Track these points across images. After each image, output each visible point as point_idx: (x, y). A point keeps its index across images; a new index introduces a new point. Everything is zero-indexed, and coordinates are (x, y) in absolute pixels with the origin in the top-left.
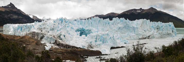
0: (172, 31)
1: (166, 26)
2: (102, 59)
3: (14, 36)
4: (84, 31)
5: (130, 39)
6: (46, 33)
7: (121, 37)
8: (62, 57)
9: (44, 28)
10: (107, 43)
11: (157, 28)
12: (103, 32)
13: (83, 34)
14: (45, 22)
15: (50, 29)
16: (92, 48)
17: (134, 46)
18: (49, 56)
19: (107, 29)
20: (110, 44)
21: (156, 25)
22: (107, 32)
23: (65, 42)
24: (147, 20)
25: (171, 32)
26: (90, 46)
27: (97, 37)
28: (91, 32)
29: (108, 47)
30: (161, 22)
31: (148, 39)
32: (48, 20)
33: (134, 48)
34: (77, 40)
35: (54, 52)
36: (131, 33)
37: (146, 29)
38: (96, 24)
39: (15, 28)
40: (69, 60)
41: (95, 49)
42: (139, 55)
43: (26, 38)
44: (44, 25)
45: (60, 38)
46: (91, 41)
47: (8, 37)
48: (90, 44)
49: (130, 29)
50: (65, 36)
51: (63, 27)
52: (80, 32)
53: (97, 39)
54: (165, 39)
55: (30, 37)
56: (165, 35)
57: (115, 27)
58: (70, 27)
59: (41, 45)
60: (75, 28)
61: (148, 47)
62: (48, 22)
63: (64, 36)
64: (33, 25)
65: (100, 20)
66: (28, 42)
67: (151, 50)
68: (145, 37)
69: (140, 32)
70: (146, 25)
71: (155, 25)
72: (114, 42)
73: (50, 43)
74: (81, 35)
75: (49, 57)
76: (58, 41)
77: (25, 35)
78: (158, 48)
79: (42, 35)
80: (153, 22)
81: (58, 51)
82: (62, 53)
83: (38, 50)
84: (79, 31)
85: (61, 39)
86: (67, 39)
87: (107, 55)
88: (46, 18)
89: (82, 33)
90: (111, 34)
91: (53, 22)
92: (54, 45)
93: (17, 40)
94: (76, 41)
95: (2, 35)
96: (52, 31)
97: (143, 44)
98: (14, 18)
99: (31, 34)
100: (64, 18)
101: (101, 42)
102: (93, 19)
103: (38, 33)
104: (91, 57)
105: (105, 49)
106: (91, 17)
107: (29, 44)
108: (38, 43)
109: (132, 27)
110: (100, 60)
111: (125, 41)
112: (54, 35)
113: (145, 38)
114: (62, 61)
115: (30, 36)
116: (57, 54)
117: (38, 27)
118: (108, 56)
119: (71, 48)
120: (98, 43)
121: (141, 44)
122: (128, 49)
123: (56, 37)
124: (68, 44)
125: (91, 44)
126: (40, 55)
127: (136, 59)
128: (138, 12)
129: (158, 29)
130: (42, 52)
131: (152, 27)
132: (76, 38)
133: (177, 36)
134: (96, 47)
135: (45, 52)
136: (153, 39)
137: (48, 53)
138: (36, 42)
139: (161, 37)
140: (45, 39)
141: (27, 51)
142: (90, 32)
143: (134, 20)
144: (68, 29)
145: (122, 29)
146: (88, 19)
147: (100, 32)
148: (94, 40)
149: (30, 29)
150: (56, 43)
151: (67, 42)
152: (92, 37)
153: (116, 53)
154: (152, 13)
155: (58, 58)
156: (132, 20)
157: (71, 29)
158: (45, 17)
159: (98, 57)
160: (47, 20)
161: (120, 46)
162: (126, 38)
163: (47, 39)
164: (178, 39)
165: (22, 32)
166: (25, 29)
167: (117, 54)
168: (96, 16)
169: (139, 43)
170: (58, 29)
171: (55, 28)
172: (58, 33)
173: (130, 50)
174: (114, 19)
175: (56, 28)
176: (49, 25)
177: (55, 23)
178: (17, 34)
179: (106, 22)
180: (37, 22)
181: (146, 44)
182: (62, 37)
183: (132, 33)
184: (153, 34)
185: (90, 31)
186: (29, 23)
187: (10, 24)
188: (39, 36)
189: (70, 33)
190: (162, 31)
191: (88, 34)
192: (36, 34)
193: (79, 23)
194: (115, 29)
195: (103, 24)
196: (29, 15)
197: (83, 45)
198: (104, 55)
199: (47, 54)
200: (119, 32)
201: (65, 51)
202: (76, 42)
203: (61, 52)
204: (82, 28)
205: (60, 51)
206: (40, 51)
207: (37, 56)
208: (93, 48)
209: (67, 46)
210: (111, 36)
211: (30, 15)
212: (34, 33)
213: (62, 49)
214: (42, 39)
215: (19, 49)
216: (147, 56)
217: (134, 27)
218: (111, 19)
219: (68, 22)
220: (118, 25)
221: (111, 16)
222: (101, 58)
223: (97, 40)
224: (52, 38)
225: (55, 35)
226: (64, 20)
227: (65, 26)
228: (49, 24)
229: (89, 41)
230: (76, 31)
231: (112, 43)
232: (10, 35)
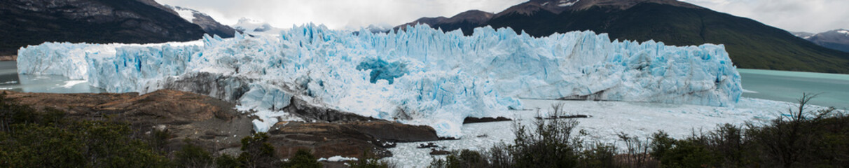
0: (717, 81)
1: (686, 59)
2: (438, 149)
3: (102, 98)
4: (385, 68)
5: (527, 96)
6: (255, 76)
7: (499, 87)
8: (316, 149)
9: (248, 59)
10: (454, 106)
11: (637, 65)
12: (443, 72)
13: (381, 75)
14: (247, 37)
15: (271, 62)
16: (407, 117)
17: (539, 118)
18: (271, 150)
19: (455, 62)
20: (462, 108)
21: (636, 54)
22: (454, 72)
23: (324, 101)
24: (597, 33)
25: (709, 84)
26: (401, 113)
27: (422, 85)
28: (405, 72)
29: (456, 118)
30: (661, 44)
31: (595, 100)
32: (261, 30)
33: (541, 127)
34: (362, 96)
35: (287, 137)
36: (533, 77)
37: (588, 67)
38: (421, 47)
39: (101, 62)
40: (338, 155)
41: (416, 122)
42: (555, 150)
43: (170, 98)
44: (247, 49)
45: (307, 91)
46: (404, 97)
47: (61, 102)
48: (402, 107)
49: (532, 63)
50: (324, 84)
51: (314, 55)
52: (370, 70)
53: (424, 93)
54: (673, 110)
55: (187, 94)
56: (672, 96)
57: (481, 58)
58: (339, 55)
59: (236, 118)
60: (353, 59)
61: (591, 130)
62: (261, 38)
63: (321, 84)
64: (196, 49)
65: (433, 35)
66: (178, 114)
67: (602, 141)
68: (584, 92)
69: (564, 77)
70: (590, 52)
71: (630, 55)
72: (475, 102)
73: (273, 109)
74: (373, 80)
75: (269, 152)
76: (298, 99)
77: (161, 88)
78: (636, 139)
79: (238, 83)
80: (621, 41)
81: (301, 131)
82: (315, 137)
83: (226, 136)
84: (367, 67)
85: (310, 95)
86: (332, 93)
87: (453, 139)
88: (251, 22)
89: (379, 72)
90: (468, 77)
91: (278, 40)
92: (287, 114)
93: (123, 112)
94: (359, 97)
95: (12, 99)
96: (276, 69)
97: (573, 117)
98: (90, 17)
99: (190, 84)
100: (317, 25)
101: (436, 102)
102: (411, 32)
103: (222, 77)
104: (406, 144)
105: (448, 122)
106: (407, 24)
107: (183, 119)
108: (224, 114)
109: (539, 59)
110: (431, 154)
111: (510, 100)
112: (284, 83)
113: (584, 98)
114: (315, 161)
115: (185, 89)
116: (300, 141)
117: (221, 56)
118: (455, 142)
119: (345, 119)
120: (427, 103)
121: (565, 117)
122: (518, 128)
123: (292, 88)
124: (334, 108)
125: (404, 106)
126: (235, 153)
127: (546, 162)
128: (564, 5)
129: (640, 68)
130: (244, 141)
131: (618, 59)
132: (358, 89)
133: (745, 107)
134: (420, 115)
135: (253, 141)
136: (617, 105)
137: (267, 143)
138: (214, 109)
139: (655, 101)
140: (251, 96)
141: (179, 146)
142: (403, 70)
143: (548, 34)
144: (334, 61)
145: (502, 65)
146: (396, 29)
147: (434, 72)
148: (413, 96)
149: (184, 66)
150: (292, 106)
151: (329, 101)
152: (409, 87)
153: (479, 137)
154: (623, 8)
155: (302, 152)
156: (537, 35)
157: (344, 61)
158: (246, 20)
159: (426, 144)
160: (256, 30)
161: (495, 117)
162: (516, 92)
163: (259, 95)
164: (749, 118)
165: (145, 75)
166: (158, 66)
167: (484, 139)
168: (422, 21)
169: (559, 111)
170: (298, 61)
171: (286, 58)
172: (298, 75)
173: (527, 132)
174: (479, 31)
175: (289, 57)
176: (263, 47)
177: (286, 43)
178: (117, 86)
179: (452, 39)
180: (215, 36)
181: (586, 119)
182: (311, 86)
183: (538, 78)
184: (617, 86)
185: (401, 69)
186: (177, 41)
187: (68, 44)
188: (227, 88)
189: (339, 73)
190: (658, 78)
191: (396, 77)
192: (214, 83)
193: (368, 44)
194: (481, 62)
195: (442, 47)
196: (176, 10)
197: (382, 110)
198: (443, 139)
199: (260, 146)
200: (492, 73)
201: (325, 130)
202: (359, 100)
203: (311, 133)
204: (378, 57)
205: (308, 130)
206: (236, 137)
207: (224, 156)
208: (412, 119)
209: (332, 115)
210: (465, 84)
211: (179, 8)
212: (203, 80)
213: (314, 126)
214: (241, 96)
215: (138, 143)
216: (587, 160)
217: (543, 59)
218: (468, 32)
219: (333, 39)
220: (490, 50)
221: (468, 22)
222: (435, 146)
223: (425, 95)
224: (277, 91)
225: (290, 81)
226: (319, 31)
227: (323, 52)
228: (264, 45)
229: (399, 99)
230: (358, 68)
231: (468, 105)
232: (75, 95)
